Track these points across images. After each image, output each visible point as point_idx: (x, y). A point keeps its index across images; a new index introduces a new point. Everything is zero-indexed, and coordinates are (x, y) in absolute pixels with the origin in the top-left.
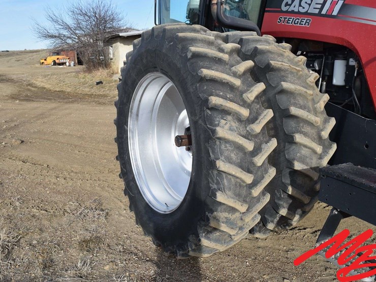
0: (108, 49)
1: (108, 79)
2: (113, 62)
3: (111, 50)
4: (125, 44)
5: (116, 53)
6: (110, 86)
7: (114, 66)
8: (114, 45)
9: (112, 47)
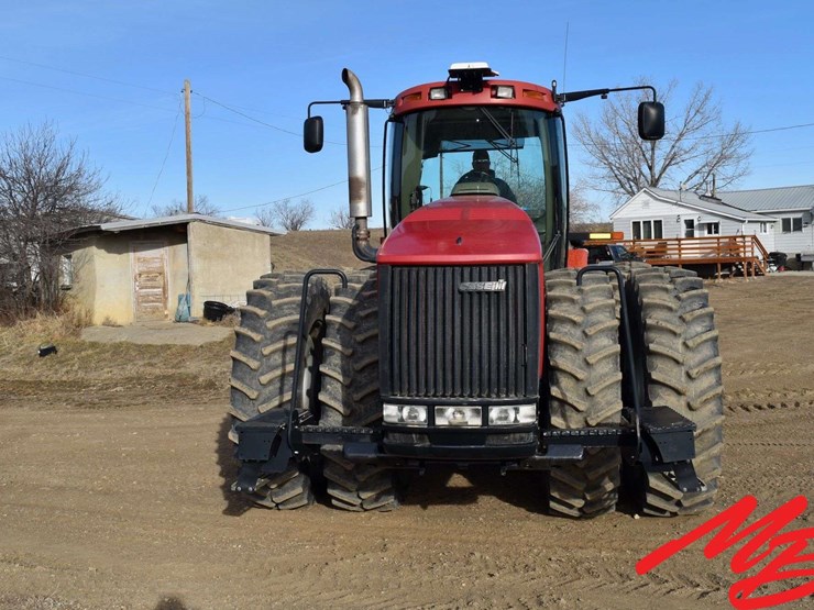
0: (58, 263)
1: (72, 339)
2: (74, 297)
3: (65, 265)
4: (109, 252)
5: (82, 274)
6: (82, 359)
7: (77, 308)
8: (76, 254)
9: (69, 257)
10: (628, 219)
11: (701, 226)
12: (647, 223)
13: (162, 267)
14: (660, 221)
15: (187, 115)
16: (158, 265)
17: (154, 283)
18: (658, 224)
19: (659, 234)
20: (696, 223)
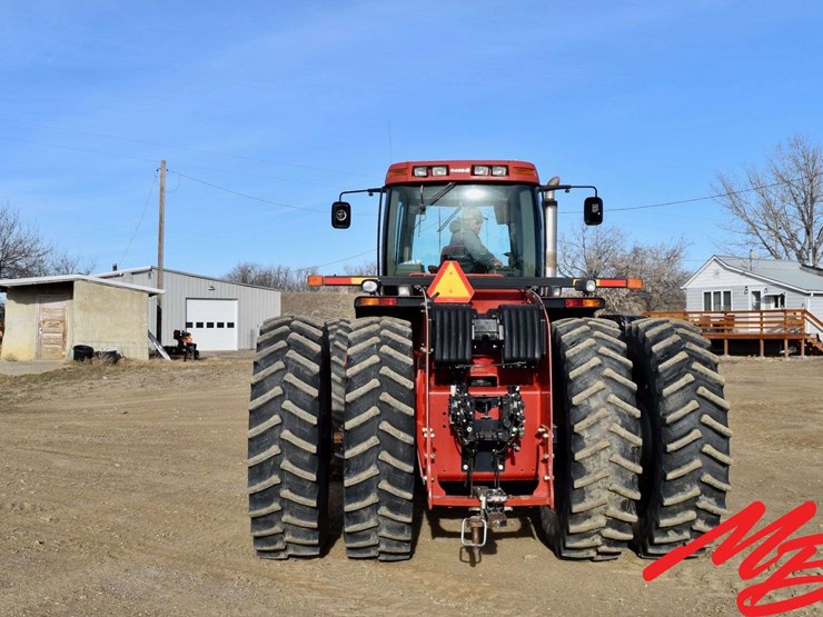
10: (700, 290)
11: (768, 299)
12: (717, 294)
13: (64, 316)
14: (729, 293)
15: (162, 189)
16: (60, 315)
17: (56, 329)
18: (727, 294)
19: (728, 303)
20: (762, 295)
